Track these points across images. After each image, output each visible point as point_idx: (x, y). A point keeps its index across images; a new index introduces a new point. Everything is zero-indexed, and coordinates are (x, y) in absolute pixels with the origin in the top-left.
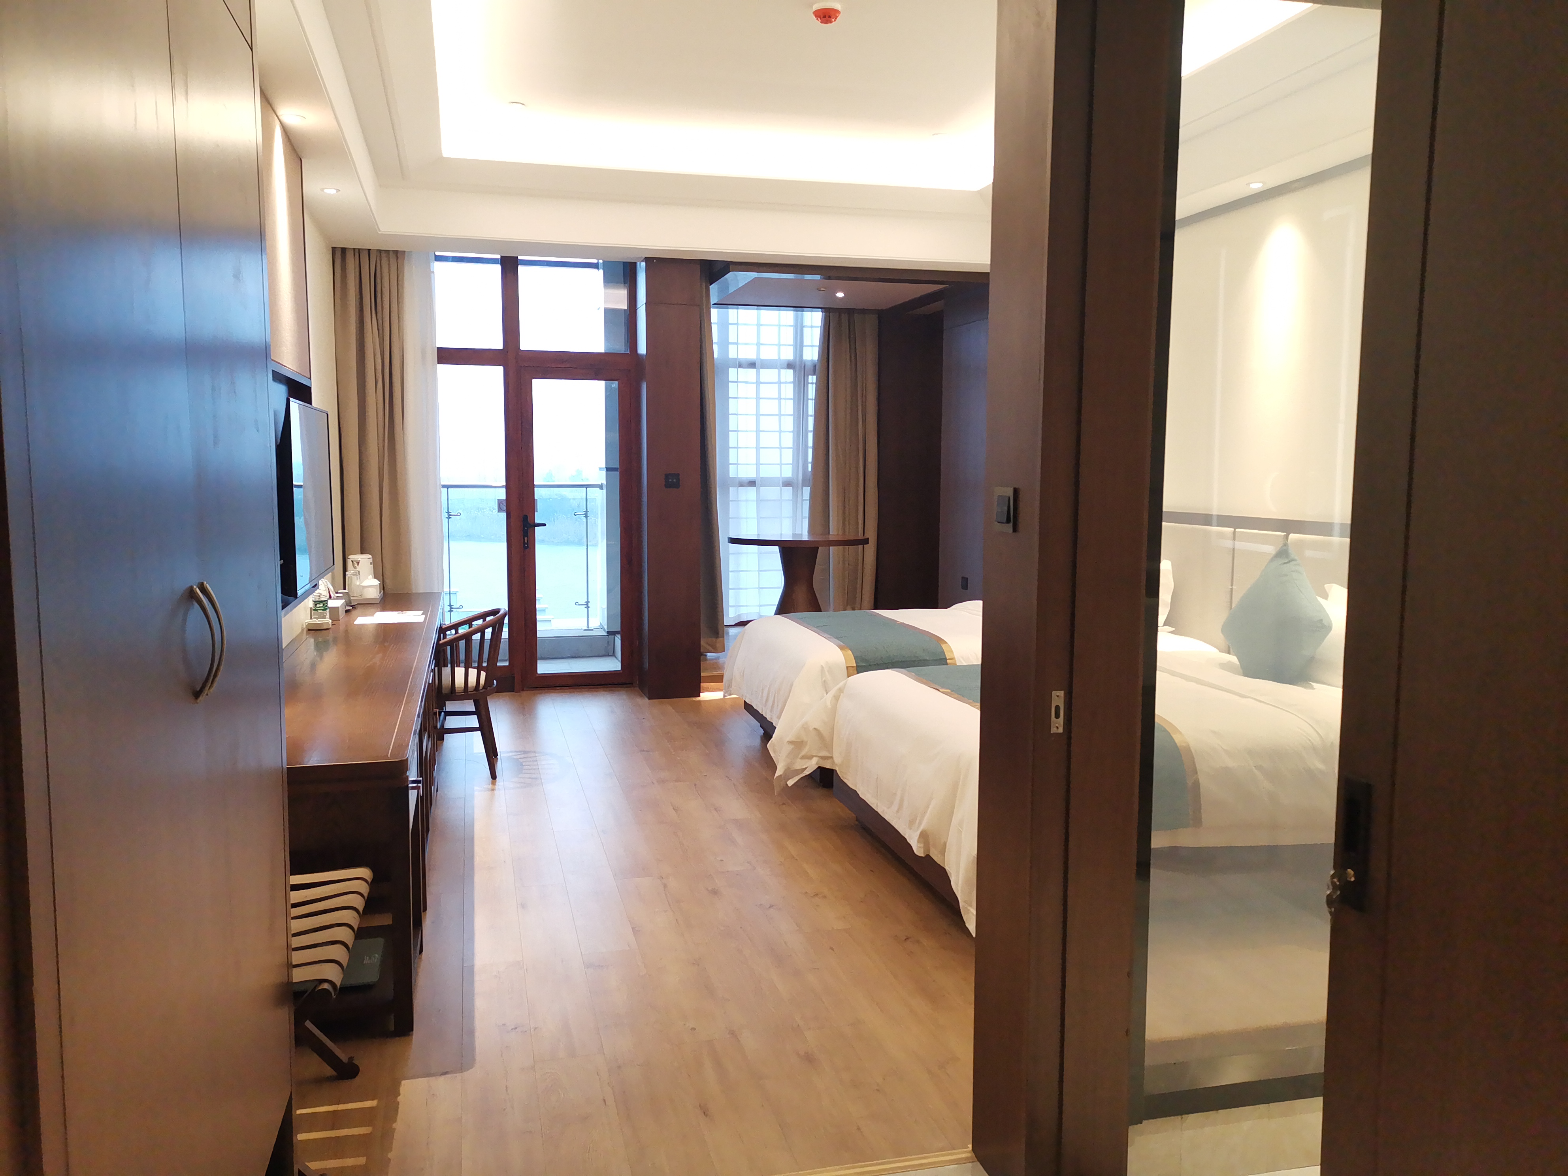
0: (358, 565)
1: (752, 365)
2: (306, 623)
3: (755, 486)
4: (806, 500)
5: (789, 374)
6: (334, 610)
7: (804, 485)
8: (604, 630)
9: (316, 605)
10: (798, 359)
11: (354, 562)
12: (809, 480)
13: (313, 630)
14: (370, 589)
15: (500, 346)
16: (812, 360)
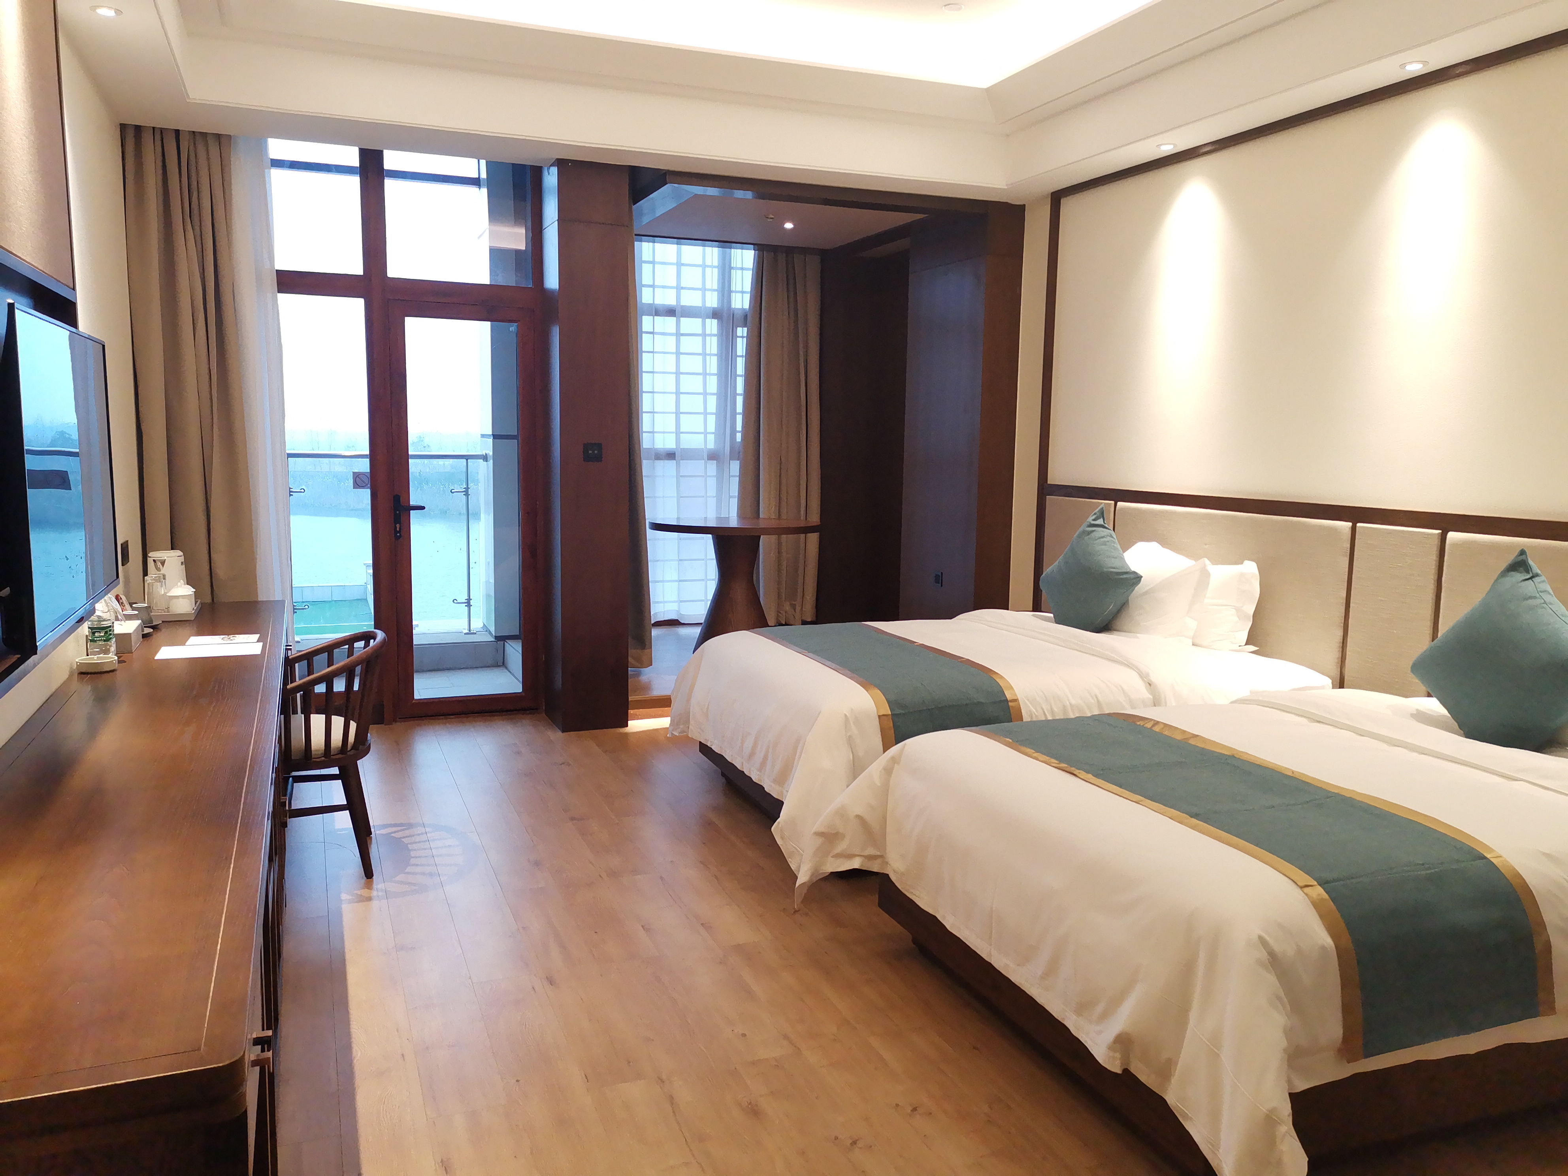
0: (163, 566)
1: (670, 312)
2: (77, 662)
3: (675, 459)
4: (734, 476)
5: (713, 325)
6: (124, 638)
7: (732, 458)
8: (490, 633)
9: (94, 633)
10: (725, 306)
11: (157, 561)
12: (739, 452)
13: (87, 673)
14: (181, 600)
15: (359, 271)
16: (743, 308)
